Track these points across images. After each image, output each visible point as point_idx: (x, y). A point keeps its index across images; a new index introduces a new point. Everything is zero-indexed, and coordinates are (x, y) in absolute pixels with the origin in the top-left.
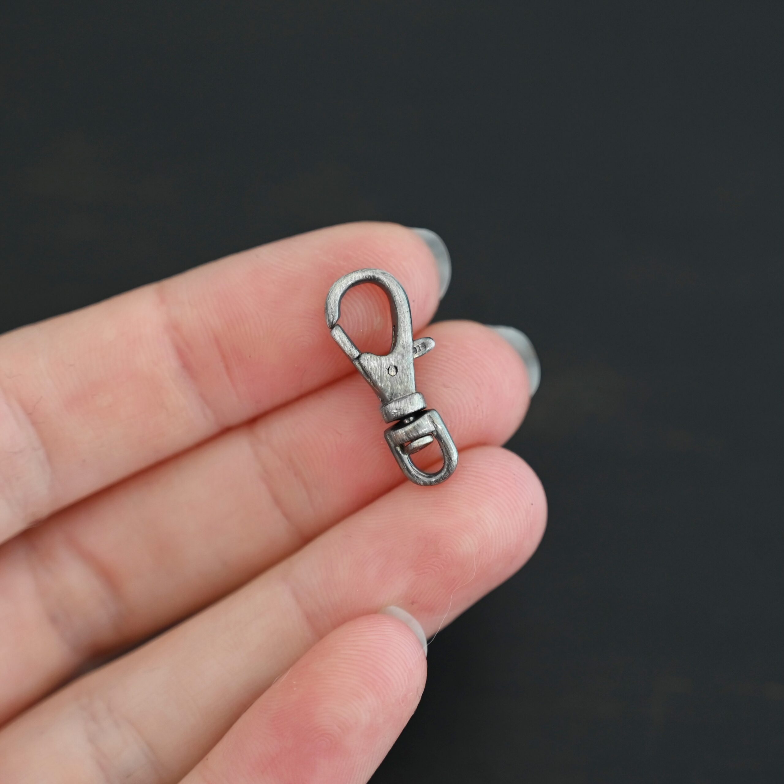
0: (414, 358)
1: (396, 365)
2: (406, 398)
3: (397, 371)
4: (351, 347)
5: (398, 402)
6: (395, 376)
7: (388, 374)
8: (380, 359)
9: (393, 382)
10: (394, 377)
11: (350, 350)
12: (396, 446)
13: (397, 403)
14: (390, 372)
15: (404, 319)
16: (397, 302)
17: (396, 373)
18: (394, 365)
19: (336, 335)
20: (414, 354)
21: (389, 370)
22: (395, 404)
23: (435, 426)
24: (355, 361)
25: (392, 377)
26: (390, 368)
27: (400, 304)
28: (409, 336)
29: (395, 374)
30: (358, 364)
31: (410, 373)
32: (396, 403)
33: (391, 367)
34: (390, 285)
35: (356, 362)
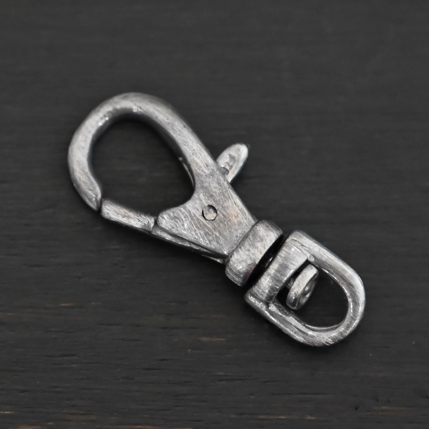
0: (230, 181)
1: (211, 203)
2: (247, 237)
3: (215, 211)
4: (138, 216)
5: (240, 248)
6: (217, 219)
7: (207, 221)
8: (185, 208)
9: (218, 226)
10: (215, 220)
11: (139, 219)
12: (267, 305)
13: (240, 250)
14: (207, 217)
15: (185, 139)
16: (163, 122)
17: (215, 214)
18: (207, 205)
19: (109, 212)
20: (226, 176)
21: (205, 215)
22: (237, 253)
23: (308, 250)
24: (155, 231)
25: (214, 221)
26: (204, 212)
27: (169, 123)
28: (205, 155)
29: (215, 216)
30: (161, 232)
31: (235, 203)
32: (238, 251)
33: (204, 209)
34: (143, 107)
35: (157, 232)
